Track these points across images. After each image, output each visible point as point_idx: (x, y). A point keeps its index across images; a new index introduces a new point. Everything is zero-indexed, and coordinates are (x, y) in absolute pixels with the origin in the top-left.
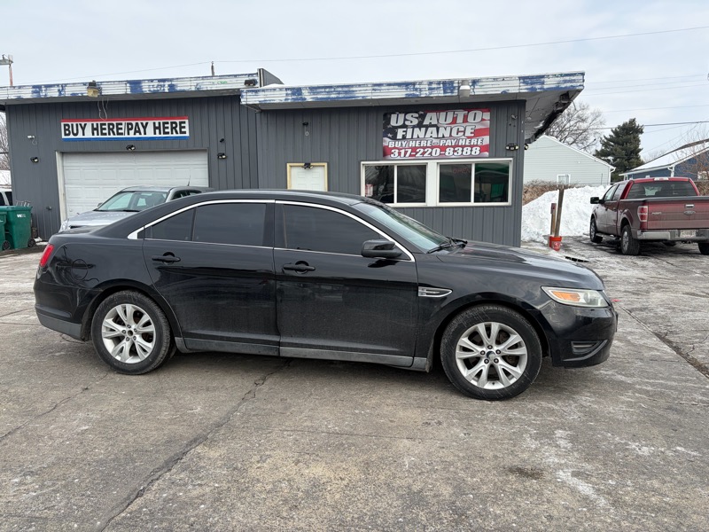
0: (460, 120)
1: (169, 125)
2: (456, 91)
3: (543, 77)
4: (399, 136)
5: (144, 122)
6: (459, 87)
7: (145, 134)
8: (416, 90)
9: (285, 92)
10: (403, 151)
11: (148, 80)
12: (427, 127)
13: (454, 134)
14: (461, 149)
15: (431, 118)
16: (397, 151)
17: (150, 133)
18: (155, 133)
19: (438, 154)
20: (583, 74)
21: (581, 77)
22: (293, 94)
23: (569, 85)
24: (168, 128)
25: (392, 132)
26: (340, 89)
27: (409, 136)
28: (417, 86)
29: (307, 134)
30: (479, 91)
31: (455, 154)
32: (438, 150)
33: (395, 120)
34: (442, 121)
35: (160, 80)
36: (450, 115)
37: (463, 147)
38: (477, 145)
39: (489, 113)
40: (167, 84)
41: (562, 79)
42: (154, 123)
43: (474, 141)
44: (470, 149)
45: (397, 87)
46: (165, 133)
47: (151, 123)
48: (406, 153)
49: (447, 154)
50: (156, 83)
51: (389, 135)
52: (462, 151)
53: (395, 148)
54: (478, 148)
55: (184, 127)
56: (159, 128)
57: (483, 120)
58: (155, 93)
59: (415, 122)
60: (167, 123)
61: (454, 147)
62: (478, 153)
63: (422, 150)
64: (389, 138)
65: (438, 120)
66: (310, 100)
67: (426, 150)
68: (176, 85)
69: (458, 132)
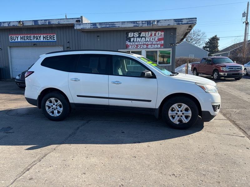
0: (153, 35)
2: (152, 24)
3: (182, 19)
4: (132, 41)
5: (40, 36)
7: (40, 40)
8: (137, 24)
9: (90, 25)
10: (133, 46)
11: (41, 20)
12: (142, 37)
13: (151, 40)
14: (153, 45)
15: (143, 34)
17: (42, 39)
18: (44, 40)
19: (145, 47)
20: (196, 18)
21: (195, 19)
22: (93, 25)
23: (191, 22)
24: (48, 38)
26: (110, 24)
27: (135, 41)
29: (99, 40)
30: (160, 24)
31: (152, 47)
32: (146, 46)
33: (130, 35)
34: (147, 35)
35: (45, 20)
36: (150, 33)
37: (154, 45)
38: (159, 44)
39: (163, 33)
40: (47, 21)
41: (189, 20)
42: (43, 36)
43: (158, 43)
44: (157, 45)
45: (130, 23)
46: (47, 39)
48: (134, 47)
49: (149, 47)
50: (43, 21)
51: (128, 40)
53: (130, 45)
54: (160, 45)
55: (54, 37)
56: (45, 38)
57: (161, 35)
58: (43, 25)
59: (137, 36)
60: (48, 36)
61: (151, 45)
62: (160, 47)
63: (140, 46)
64: (128, 41)
65: (145, 35)
66: (99, 28)
67: (141, 46)
68: (51, 22)
69: (153, 39)
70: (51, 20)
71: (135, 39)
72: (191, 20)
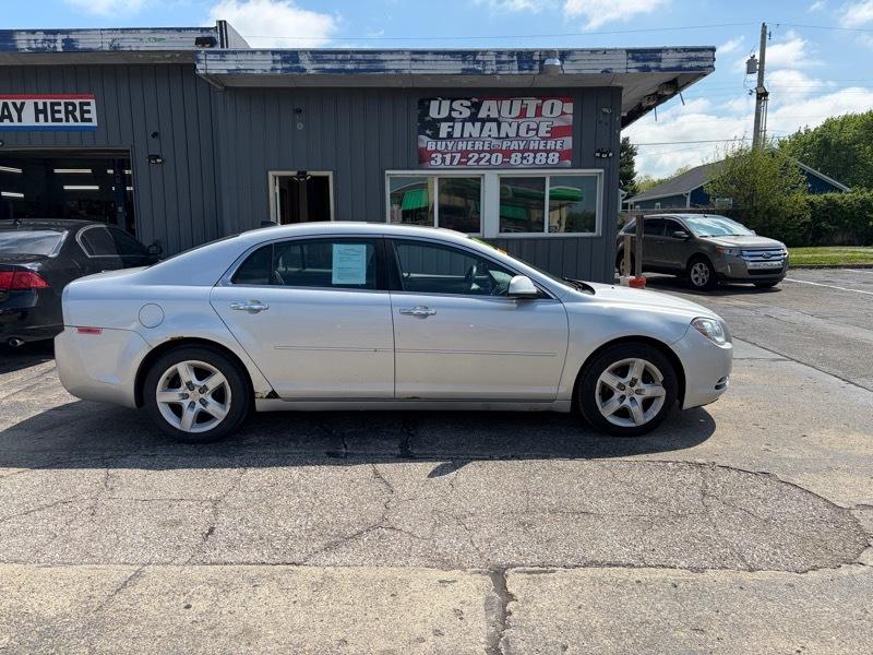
0: (531, 112)
1: (62, 108)
2: (537, 67)
3: (659, 50)
4: (443, 134)
5: (18, 102)
6: (542, 62)
7: (20, 120)
8: (478, 62)
9: (270, 57)
10: (448, 157)
11: (28, 31)
12: (484, 121)
13: (523, 132)
14: (532, 155)
15: (489, 108)
16: (440, 156)
17: (29, 119)
18: (37, 120)
19: (499, 162)
20: (713, 50)
21: (709, 54)
22: (284, 61)
23: (694, 64)
24: (59, 112)
25: (432, 127)
26: (360, 56)
27: (457, 134)
28: (479, 57)
29: (300, 126)
30: (569, 68)
31: (525, 162)
32: (500, 155)
33: (437, 109)
34: (505, 113)
35: (47, 32)
36: (517, 104)
37: (535, 152)
38: (555, 150)
39: (571, 104)
40: (60, 37)
41: (685, 55)
42: (36, 104)
43: (551, 144)
44: (545, 155)
45: (448, 57)
46: (54, 120)
47: (29, 104)
48: (453, 158)
49: (512, 162)
50: (40, 36)
51: (428, 132)
52: (535, 158)
53: (436, 151)
54: (557, 155)
55: (89, 112)
56: (44, 111)
57: (563, 113)
58: (38, 51)
59: (467, 113)
60: (59, 104)
61: (522, 152)
62: (556, 161)
63: (476, 156)
64: (428, 135)
65: (499, 112)
66: (312, 72)
67: (482, 155)
68: (77, 40)
69: (528, 130)
70: (78, 30)
71: (458, 126)
72: (693, 54)
